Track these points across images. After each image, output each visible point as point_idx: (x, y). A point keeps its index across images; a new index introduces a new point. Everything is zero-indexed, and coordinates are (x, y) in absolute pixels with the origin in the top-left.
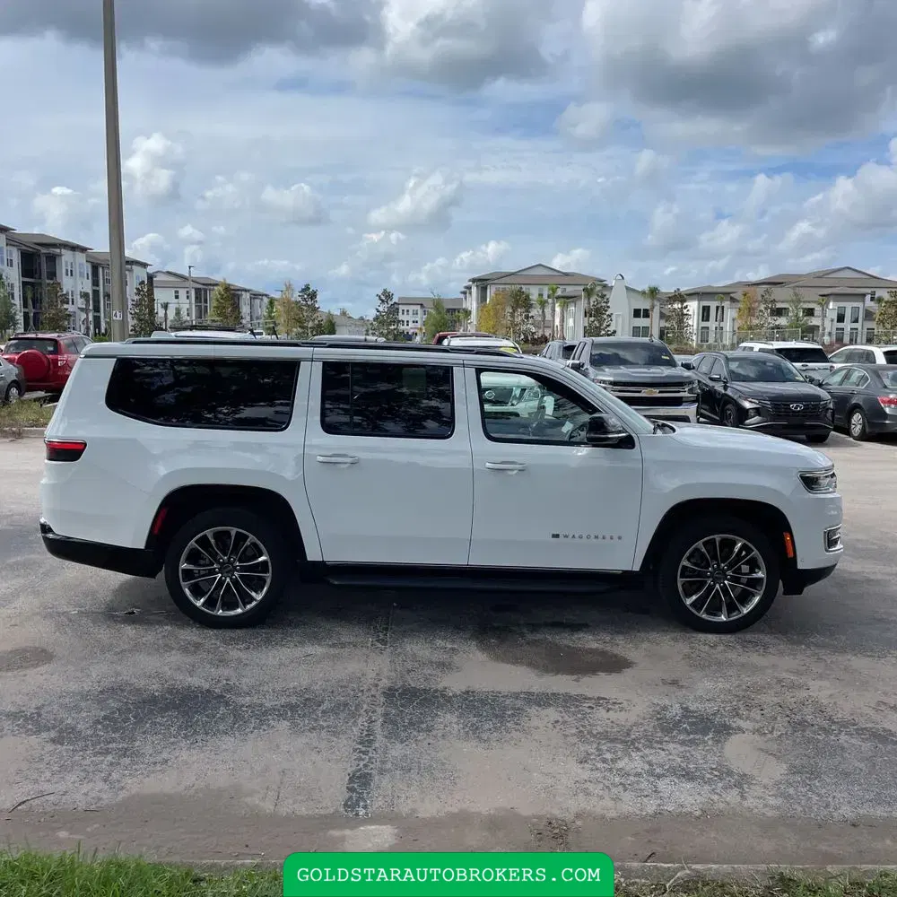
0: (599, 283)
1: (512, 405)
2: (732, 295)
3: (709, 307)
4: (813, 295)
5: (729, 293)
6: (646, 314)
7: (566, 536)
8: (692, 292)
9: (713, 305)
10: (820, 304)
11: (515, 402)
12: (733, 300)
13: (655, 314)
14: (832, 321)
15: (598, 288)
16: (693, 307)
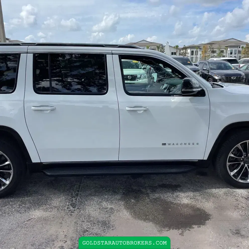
0: (161, 45)
1: (137, 81)
2: (200, 47)
3: (193, 51)
4: (223, 46)
5: (199, 47)
6: (175, 54)
7: (169, 144)
8: (188, 47)
9: (194, 50)
10: (225, 49)
11: (138, 80)
12: (200, 49)
13: (178, 54)
14: (229, 54)
15: (161, 46)
16: (189, 51)
